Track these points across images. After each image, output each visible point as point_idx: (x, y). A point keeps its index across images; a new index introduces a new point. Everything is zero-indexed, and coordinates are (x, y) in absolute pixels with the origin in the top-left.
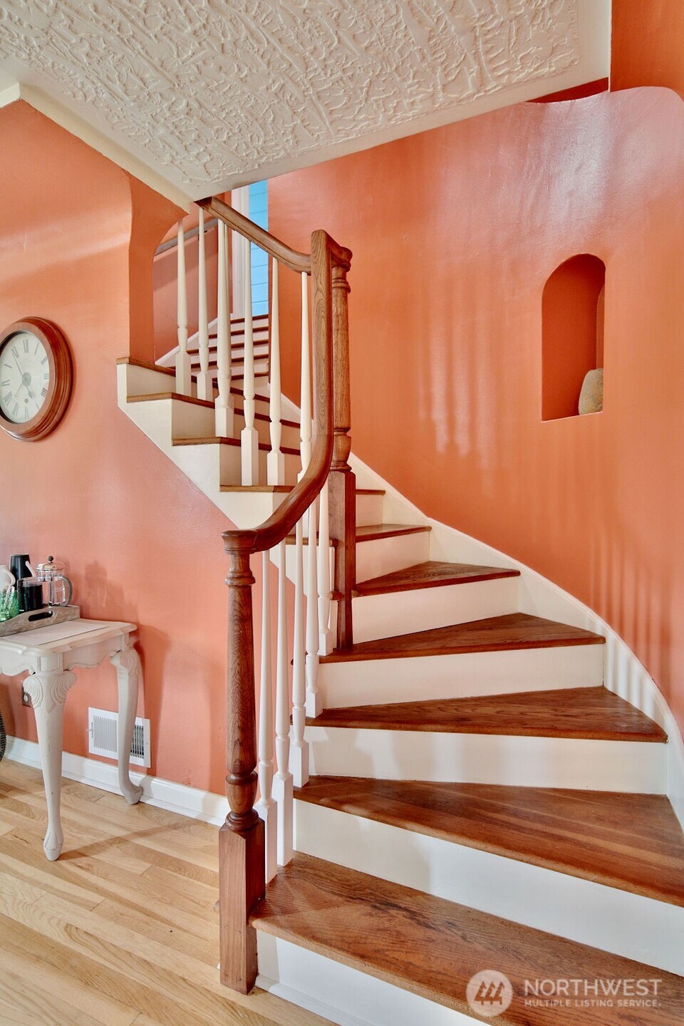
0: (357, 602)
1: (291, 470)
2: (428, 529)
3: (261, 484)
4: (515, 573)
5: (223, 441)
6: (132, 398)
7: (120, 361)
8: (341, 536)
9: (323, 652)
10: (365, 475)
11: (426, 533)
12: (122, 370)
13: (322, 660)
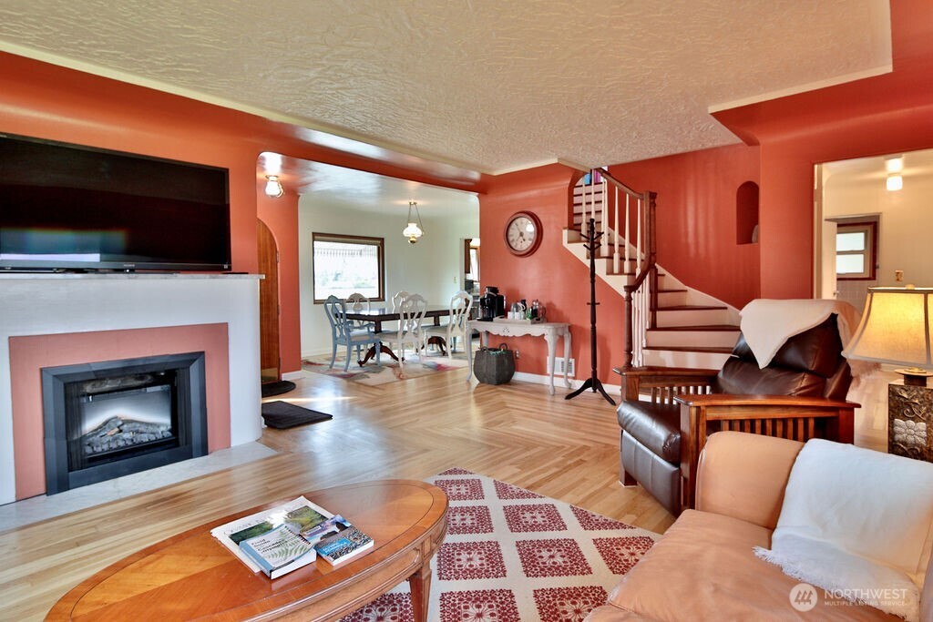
0: (658, 313)
1: (633, 267)
2: (686, 291)
3: (621, 272)
4: (726, 308)
5: (607, 258)
6: (569, 242)
7: (565, 228)
8: (653, 289)
9: (648, 327)
10: (661, 270)
11: (684, 293)
12: (565, 232)
13: (648, 330)
